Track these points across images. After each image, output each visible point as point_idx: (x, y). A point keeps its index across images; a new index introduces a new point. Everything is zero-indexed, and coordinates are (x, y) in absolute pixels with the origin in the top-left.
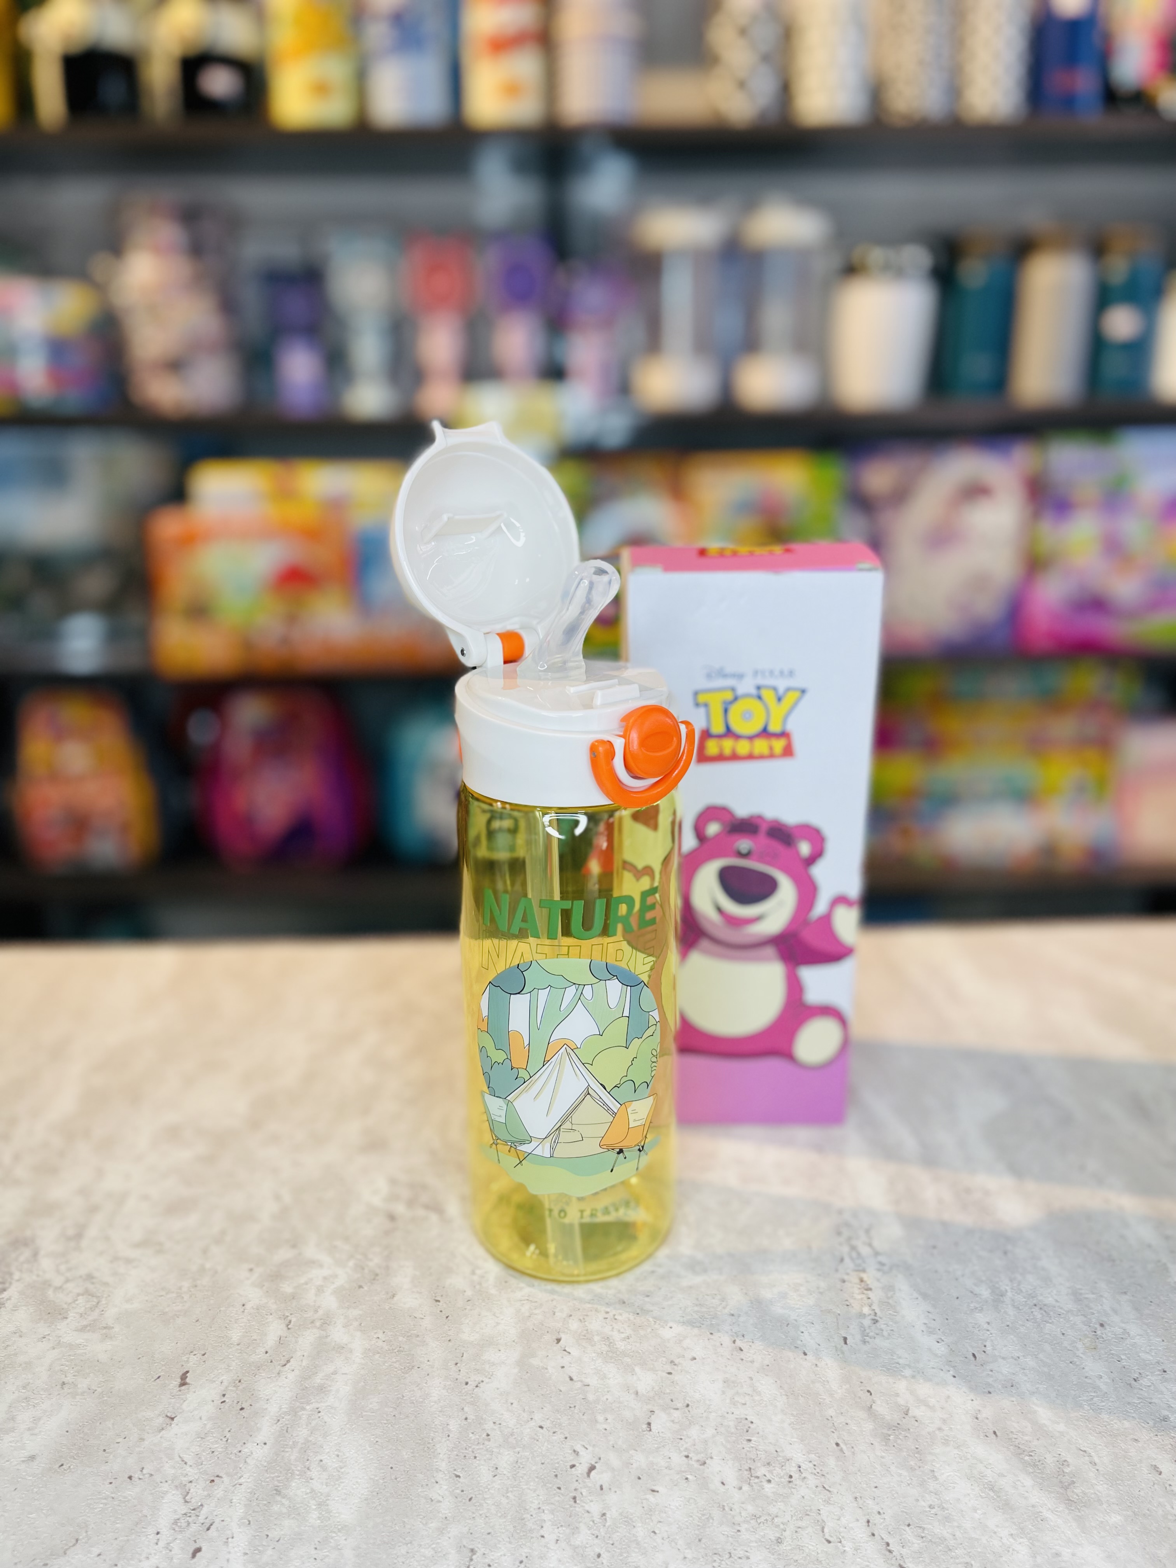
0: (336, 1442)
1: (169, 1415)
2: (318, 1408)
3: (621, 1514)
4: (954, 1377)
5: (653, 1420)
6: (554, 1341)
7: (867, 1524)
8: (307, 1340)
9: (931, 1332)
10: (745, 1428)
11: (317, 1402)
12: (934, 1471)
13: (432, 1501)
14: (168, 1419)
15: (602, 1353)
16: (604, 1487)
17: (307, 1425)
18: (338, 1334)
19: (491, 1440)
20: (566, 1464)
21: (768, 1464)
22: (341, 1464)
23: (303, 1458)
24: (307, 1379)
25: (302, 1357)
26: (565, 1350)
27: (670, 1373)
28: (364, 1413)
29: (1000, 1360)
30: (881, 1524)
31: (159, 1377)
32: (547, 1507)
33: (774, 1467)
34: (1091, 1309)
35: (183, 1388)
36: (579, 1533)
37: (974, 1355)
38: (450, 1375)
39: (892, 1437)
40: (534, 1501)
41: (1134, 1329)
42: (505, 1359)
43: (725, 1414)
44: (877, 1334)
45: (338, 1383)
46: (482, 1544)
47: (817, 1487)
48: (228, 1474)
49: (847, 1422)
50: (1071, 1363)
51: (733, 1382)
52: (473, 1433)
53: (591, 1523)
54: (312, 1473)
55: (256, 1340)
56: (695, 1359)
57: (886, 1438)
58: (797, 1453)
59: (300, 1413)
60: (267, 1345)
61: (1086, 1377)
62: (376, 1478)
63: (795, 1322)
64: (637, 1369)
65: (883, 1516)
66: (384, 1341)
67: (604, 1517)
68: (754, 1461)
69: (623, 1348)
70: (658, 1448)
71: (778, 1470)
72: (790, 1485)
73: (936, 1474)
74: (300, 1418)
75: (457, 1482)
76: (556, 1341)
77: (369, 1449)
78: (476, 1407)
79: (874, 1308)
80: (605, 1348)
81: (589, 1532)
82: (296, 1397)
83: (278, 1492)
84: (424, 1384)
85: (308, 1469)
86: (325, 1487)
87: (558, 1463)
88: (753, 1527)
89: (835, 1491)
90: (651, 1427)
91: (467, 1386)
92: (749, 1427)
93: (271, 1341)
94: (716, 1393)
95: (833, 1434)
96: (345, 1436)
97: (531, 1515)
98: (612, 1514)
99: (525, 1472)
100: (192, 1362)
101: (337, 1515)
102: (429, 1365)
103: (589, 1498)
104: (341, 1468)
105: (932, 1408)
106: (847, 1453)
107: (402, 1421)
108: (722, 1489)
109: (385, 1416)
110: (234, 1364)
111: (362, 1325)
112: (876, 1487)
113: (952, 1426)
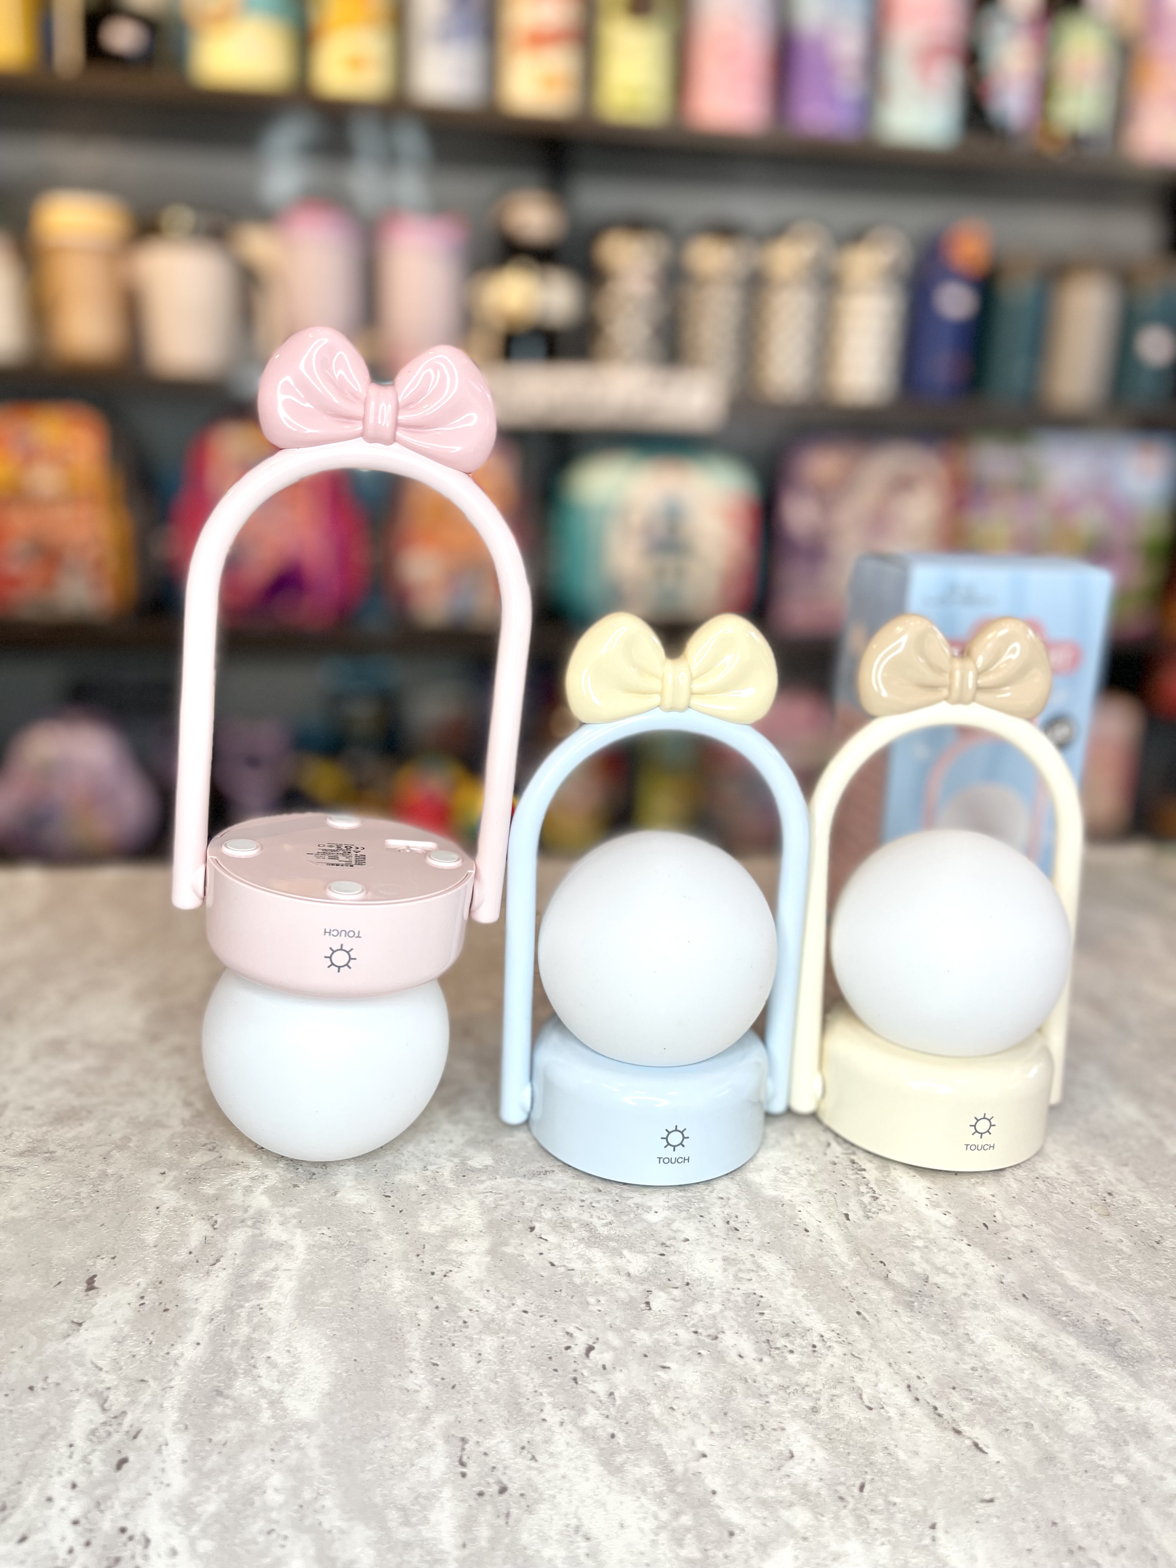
0: (285, 1338)
1: (75, 1320)
2: (259, 1305)
3: (631, 1392)
4: (969, 1245)
5: (651, 1298)
6: (527, 1230)
7: (907, 1389)
8: (239, 1238)
9: (936, 1205)
10: (755, 1303)
11: (258, 1299)
12: (968, 1334)
13: (408, 1391)
14: (75, 1326)
15: (584, 1239)
16: (607, 1366)
17: (247, 1323)
18: (274, 1231)
19: (470, 1327)
20: (560, 1346)
21: (788, 1335)
22: (294, 1360)
23: (247, 1356)
24: (242, 1276)
25: (233, 1255)
26: (541, 1238)
27: (662, 1255)
28: (316, 1308)
29: (1013, 1228)
30: (923, 1389)
31: (60, 1283)
32: (545, 1390)
33: (795, 1337)
34: (1094, 1180)
35: (90, 1292)
36: (586, 1413)
37: (985, 1225)
38: (412, 1266)
39: (916, 1304)
40: (528, 1384)
41: (1143, 1197)
42: (474, 1248)
43: (731, 1290)
44: (881, 1210)
45: (280, 1279)
46: (474, 1432)
47: (845, 1354)
48: (155, 1378)
49: (865, 1291)
50: (1087, 1228)
51: (734, 1260)
52: (447, 1321)
53: (598, 1403)
54: (259, 1370)
55: (176, 1241)
56: (688, 1240)
57: (909, 1306)
58: (816, 1323)
59: (237, 1311)
60: (191, 1245)
61: (1106, 1241)
62: (338, 1372)
63: (791, 1202)
64: (625, 1252)
65: (923, 1380)
66: (330, 1237)
67: (612, 1396)
68: (771, 1333)
69: (606, 1233)
70: (661, 1326)
71: (799, 1341)
72: (816, 1354)
73: (971, 1337)
74: (239, 1316)
75: (435, 1371)
76: (529, 1230)
77: (326, 1343)
78: (447, 1296)
79: (871, 1186)
80: (585, 1234)
81: (597, 1412)
82: (232, 1296)
83: (219, 1393)
84: (384, 1277)
85: (254, 1367)
86: (276, 1384)
87: (551, 1346)
88: (782, 1398)
89: (866, 1358)
90: (651, 1306)
91: (433, 1276)
92: (760, 1301)
93: (194, 1241)
94: (717, 1271)
95: (851, 1303)
96: (295, 1331)
97: (528, 1399)
98: (621, 1392)
99: (514, 1357)
100: (100, 1266)
101: (295, 1412)
102: (386, 1258)
103: (592, 1378)
104: (295, 1363)
105: (952, 1275)
106: (871, 1321)
107: (362, 1313)
108: (741, 1362)
109: (341, 1309)
110: (152, 1265)
111: (302, 1222)
112: (909, 1352)
113: (977, 1291)
